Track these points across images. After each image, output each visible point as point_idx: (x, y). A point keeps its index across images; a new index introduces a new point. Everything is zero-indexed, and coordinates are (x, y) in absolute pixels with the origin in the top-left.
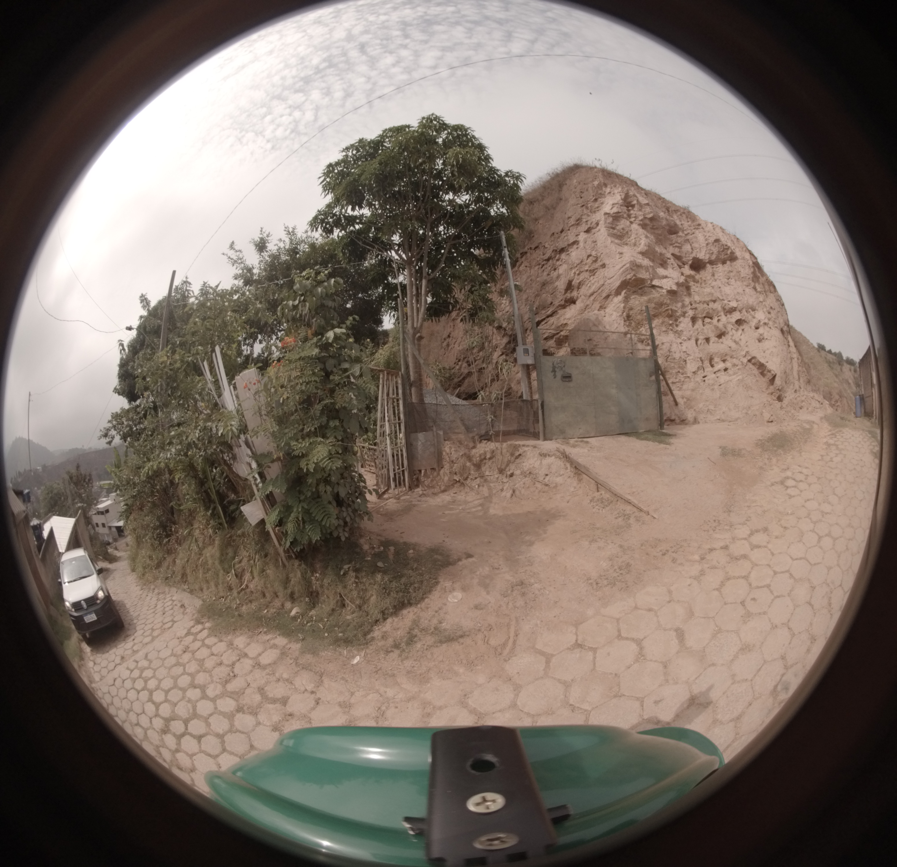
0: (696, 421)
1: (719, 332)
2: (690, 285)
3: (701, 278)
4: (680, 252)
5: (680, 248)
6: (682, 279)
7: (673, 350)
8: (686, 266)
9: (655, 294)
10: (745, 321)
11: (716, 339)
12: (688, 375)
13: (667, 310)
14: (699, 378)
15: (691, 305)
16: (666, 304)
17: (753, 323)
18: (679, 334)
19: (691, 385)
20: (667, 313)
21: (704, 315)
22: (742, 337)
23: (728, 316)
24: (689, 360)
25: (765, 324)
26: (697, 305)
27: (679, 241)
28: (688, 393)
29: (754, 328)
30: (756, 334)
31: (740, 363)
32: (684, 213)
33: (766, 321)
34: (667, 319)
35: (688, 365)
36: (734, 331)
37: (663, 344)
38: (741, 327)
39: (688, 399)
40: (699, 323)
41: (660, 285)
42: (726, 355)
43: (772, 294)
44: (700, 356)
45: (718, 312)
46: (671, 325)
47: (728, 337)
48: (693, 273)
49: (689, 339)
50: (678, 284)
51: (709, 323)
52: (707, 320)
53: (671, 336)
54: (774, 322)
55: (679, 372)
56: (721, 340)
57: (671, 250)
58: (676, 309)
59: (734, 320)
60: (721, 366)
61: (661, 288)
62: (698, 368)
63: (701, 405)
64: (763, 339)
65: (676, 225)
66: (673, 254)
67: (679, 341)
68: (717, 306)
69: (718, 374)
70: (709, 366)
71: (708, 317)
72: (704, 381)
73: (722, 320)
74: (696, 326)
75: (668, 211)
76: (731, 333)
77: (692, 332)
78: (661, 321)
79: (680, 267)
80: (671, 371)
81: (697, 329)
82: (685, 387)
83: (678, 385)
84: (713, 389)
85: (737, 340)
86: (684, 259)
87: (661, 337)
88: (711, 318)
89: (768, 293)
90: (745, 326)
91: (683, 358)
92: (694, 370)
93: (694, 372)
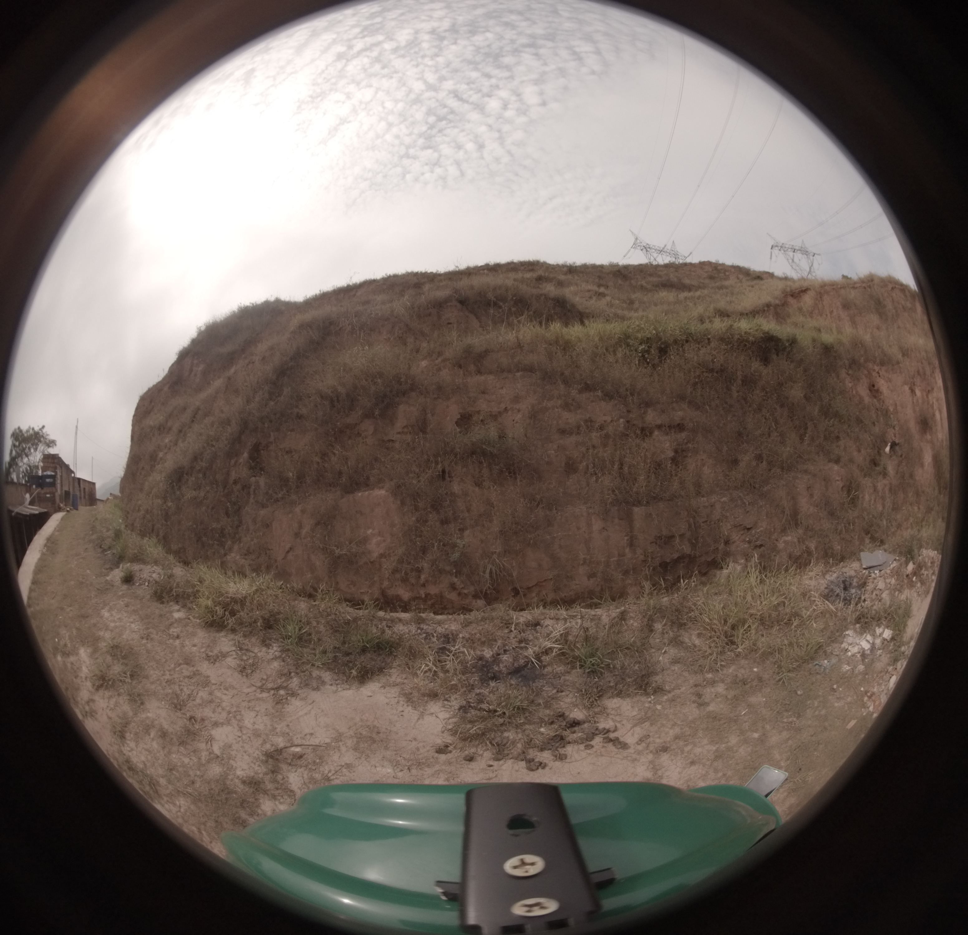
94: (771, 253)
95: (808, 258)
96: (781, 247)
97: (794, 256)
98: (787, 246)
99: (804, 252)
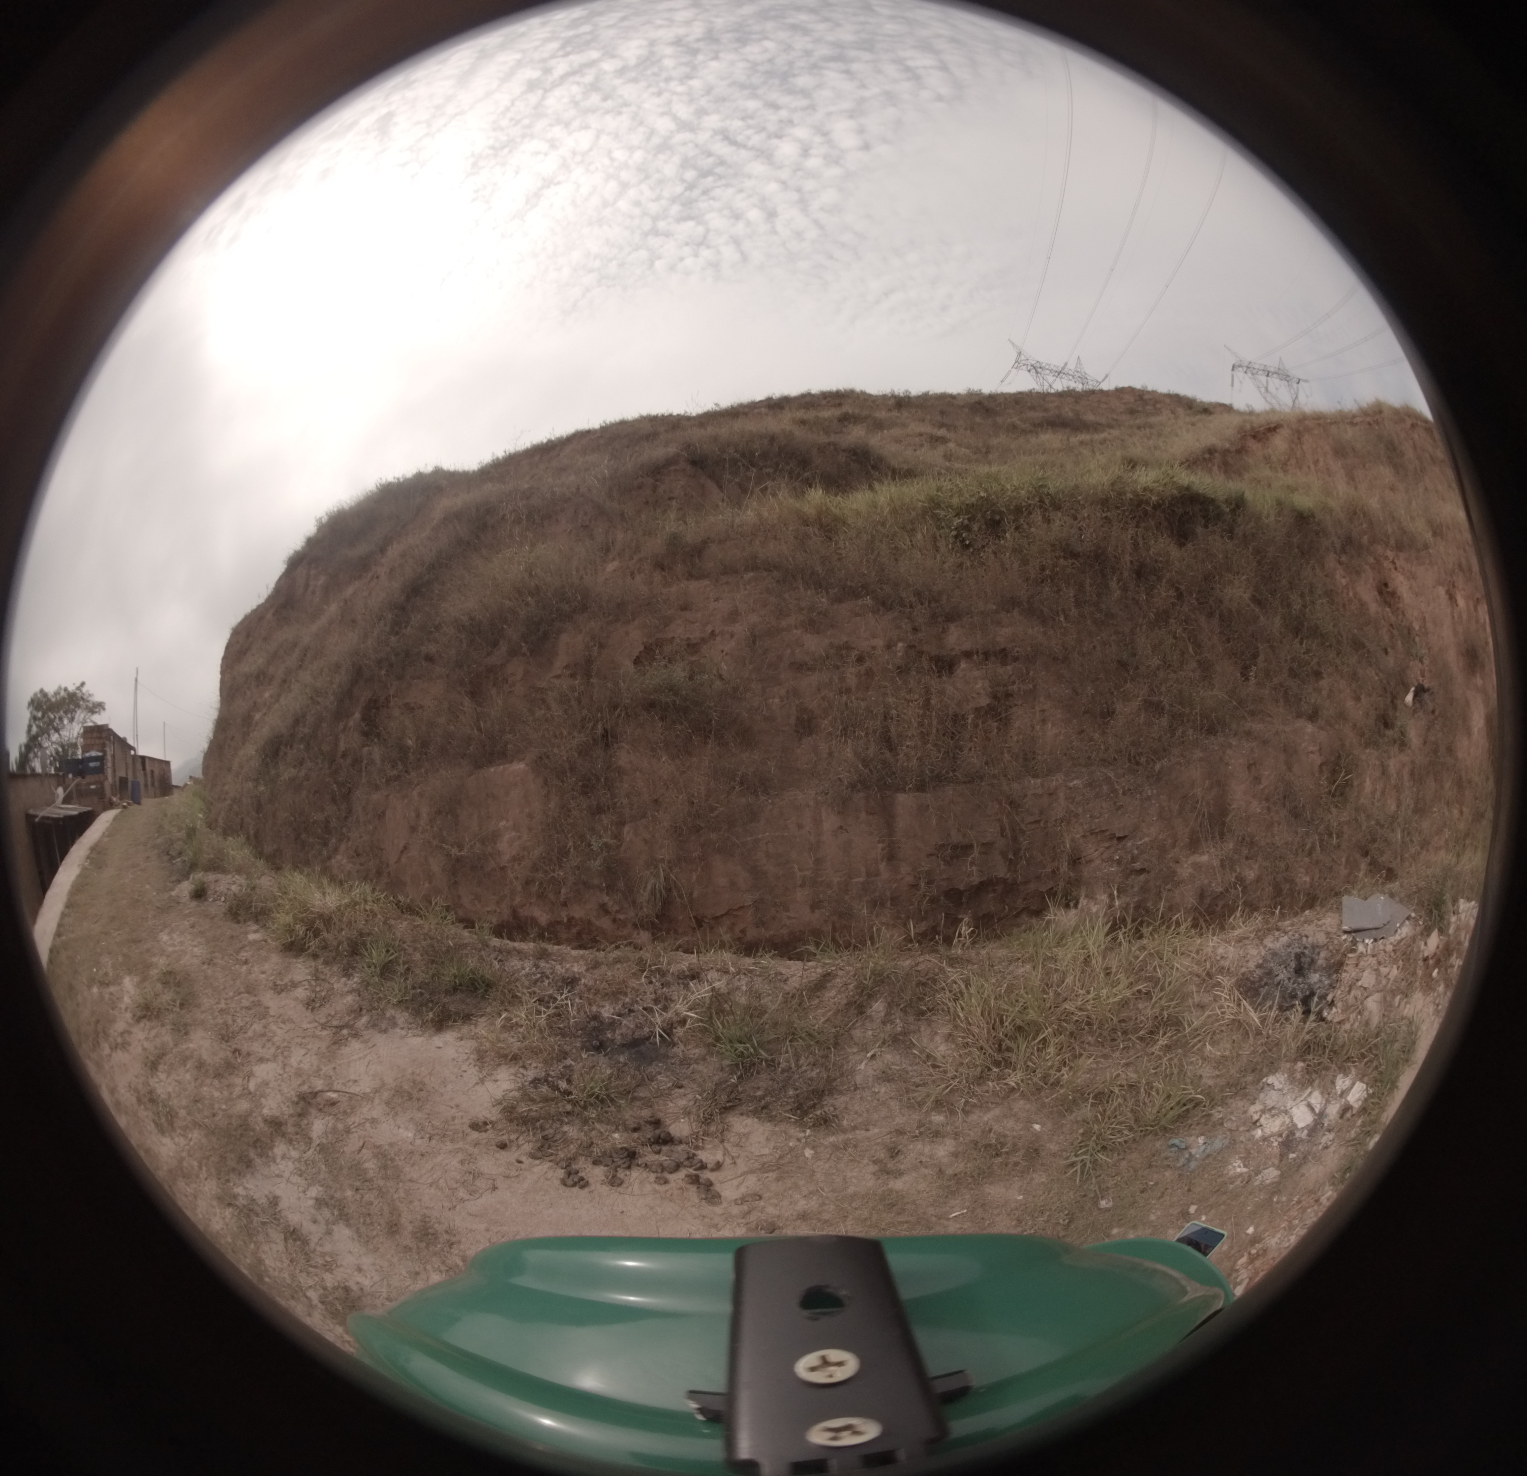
94: (1233, 376)
95: (1290, 386)
96: (1248, 367)
97: (1267, 382)
98: (1256, 367)
99: (1285, 376)
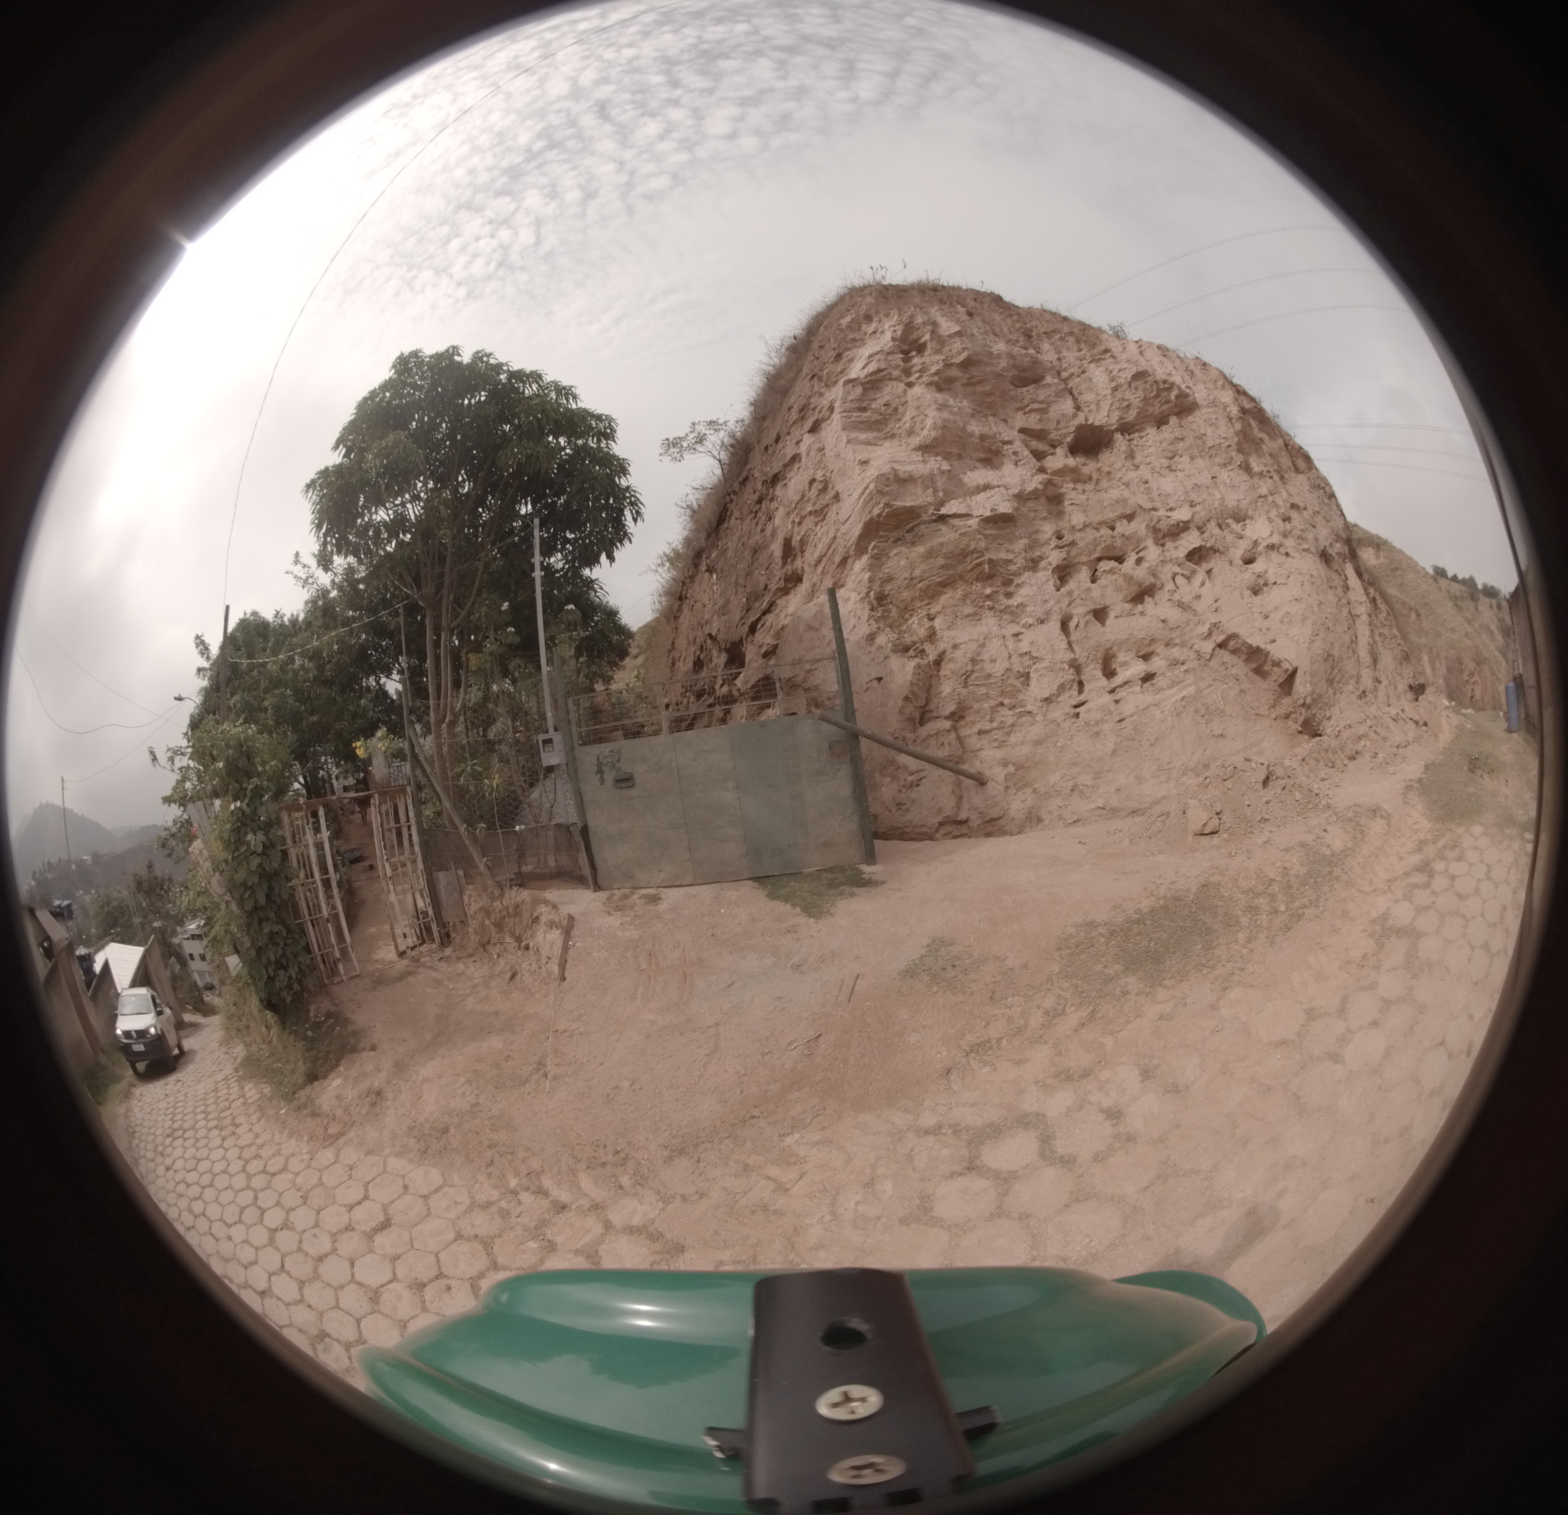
0: (1033, 819)
1: (1135, 589)
2: (1063, 490)
3: (1099, 470)
4: (1040, 420)
5: (1043, 411)
6: (1035, 482)
7: (986, 655)
8: (1059, 450)
9: (947, 535)
10: (1214, 550)
11: (1128, 606)
12: (1029, 708)
13: (979, 564)
14: (1058, 712)
15: (1060, 537)
16: (974, 551)
17: (1237, 553)
18: (1014, 613)
19: (1036, 730)
20: (978, 571)
21: (1097, 555)
22: (1204, 591)
23: (1169, 545)
24: (1037, 670)
25: (1271, 547)
26: (1078, 535)
27: (1041, 398)
28: (1022, 752)
29: (1241, 562)
30: (1248, 575)
31: (1193, 656)
32: (1071, 333)
33: (1275, 539)
34: (977, 587)
35: (1033, 683)
36: (1180, 580)
37: (955, 647)
38: (1205, 566)
39: (1019, 767)
40: (1083, 575)
41: (962, 510)
42: (1153, 641)
43: (1301, 477)
44: (1069, 656)
45: (1139, 541)
46: (988, 597)
47: (1162, 596)
48: (1071, 462)
49: (1042, 622)
50: (1021, 497)
51: (1111, 571)
52: (1105, 565)
53: (989, 623)
54: (1300, 538)
55: (1002, 704)
56: (1140, 607)
57: (1020, 420)
58: (1011, 556)
59: (1182, 553)
60: (1138, 668)
61: (967, 516)
62: (1062, 688)
63: (1054, 778)
64: (1266, 584)
65: (1035, 363)
66: (1022, 431)
67: (1015, 628)
68: (1138, 527)
69: (1122, 693)
70: (1099, 673)
71: (1110, 559)
72: (1077, 715)
73: (1148, 558)
74: (1071, 585)
75: (1028, 336)
76: (1170, 586)
77: (1052, 603)
78: (960, 593)
79: (1039, 456)
80: (976, 706)
81: (1070, 593)
82: (1013, 739)
83: (997, 735)
84: (1097, 734)
85: (1186, 599)
86: (1053, 436)
87: (952, 633)
88: (1120, 560)
89: (1289, 475)
90: (1216, 563)
91: (1017, 667)
92: (1046, 694)
93: (1048, 700)
